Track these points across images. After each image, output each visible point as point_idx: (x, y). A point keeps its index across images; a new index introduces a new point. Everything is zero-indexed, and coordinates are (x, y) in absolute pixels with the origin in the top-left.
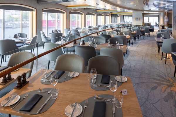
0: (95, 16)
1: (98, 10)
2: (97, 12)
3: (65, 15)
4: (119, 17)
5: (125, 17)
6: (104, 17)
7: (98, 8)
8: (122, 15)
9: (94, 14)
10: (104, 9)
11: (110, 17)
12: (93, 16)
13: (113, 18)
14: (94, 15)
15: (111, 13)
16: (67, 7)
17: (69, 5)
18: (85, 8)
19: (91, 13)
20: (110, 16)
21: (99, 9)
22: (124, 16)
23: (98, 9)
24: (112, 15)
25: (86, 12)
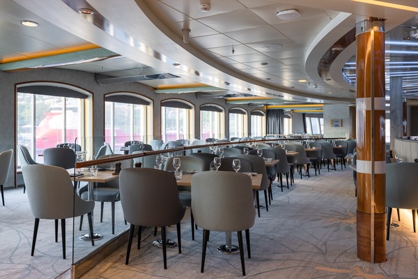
0: (223, 114)
1: (229, 98)
2: (228, 102)
3: (150, 108)
4: (291, 120)
5: (307, 119)
6: (246, 116)
7: (230, 93)
8: (298, 114)
9: (221, 108)
10: (246, 95)
11: (264, 118)
12: (216, 113)
13: (272, 120)
14: (220, 111)
15: (266, 105)
16: (156, 89)
17: (160, 86)
18: (196, 93)
19: (213, 105)
20: (262, 115)
21: (234, 95)
22: (304, 115)
23: (229, 96)
24: (270, 113)
25: (199, 102)
